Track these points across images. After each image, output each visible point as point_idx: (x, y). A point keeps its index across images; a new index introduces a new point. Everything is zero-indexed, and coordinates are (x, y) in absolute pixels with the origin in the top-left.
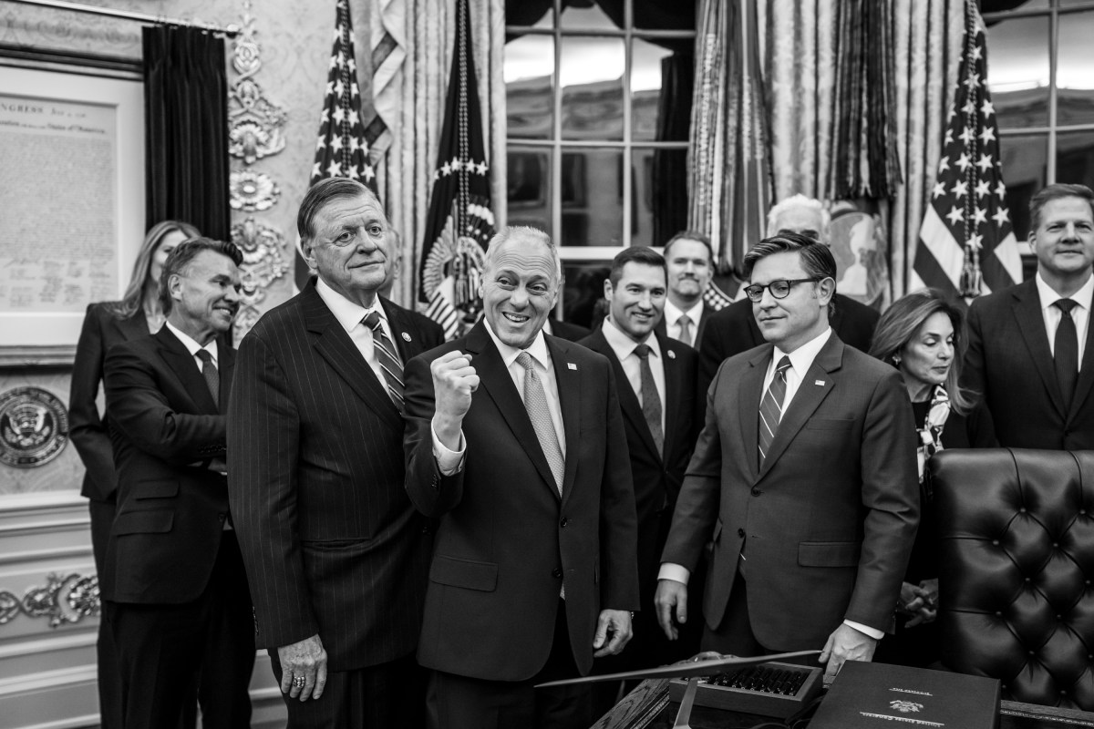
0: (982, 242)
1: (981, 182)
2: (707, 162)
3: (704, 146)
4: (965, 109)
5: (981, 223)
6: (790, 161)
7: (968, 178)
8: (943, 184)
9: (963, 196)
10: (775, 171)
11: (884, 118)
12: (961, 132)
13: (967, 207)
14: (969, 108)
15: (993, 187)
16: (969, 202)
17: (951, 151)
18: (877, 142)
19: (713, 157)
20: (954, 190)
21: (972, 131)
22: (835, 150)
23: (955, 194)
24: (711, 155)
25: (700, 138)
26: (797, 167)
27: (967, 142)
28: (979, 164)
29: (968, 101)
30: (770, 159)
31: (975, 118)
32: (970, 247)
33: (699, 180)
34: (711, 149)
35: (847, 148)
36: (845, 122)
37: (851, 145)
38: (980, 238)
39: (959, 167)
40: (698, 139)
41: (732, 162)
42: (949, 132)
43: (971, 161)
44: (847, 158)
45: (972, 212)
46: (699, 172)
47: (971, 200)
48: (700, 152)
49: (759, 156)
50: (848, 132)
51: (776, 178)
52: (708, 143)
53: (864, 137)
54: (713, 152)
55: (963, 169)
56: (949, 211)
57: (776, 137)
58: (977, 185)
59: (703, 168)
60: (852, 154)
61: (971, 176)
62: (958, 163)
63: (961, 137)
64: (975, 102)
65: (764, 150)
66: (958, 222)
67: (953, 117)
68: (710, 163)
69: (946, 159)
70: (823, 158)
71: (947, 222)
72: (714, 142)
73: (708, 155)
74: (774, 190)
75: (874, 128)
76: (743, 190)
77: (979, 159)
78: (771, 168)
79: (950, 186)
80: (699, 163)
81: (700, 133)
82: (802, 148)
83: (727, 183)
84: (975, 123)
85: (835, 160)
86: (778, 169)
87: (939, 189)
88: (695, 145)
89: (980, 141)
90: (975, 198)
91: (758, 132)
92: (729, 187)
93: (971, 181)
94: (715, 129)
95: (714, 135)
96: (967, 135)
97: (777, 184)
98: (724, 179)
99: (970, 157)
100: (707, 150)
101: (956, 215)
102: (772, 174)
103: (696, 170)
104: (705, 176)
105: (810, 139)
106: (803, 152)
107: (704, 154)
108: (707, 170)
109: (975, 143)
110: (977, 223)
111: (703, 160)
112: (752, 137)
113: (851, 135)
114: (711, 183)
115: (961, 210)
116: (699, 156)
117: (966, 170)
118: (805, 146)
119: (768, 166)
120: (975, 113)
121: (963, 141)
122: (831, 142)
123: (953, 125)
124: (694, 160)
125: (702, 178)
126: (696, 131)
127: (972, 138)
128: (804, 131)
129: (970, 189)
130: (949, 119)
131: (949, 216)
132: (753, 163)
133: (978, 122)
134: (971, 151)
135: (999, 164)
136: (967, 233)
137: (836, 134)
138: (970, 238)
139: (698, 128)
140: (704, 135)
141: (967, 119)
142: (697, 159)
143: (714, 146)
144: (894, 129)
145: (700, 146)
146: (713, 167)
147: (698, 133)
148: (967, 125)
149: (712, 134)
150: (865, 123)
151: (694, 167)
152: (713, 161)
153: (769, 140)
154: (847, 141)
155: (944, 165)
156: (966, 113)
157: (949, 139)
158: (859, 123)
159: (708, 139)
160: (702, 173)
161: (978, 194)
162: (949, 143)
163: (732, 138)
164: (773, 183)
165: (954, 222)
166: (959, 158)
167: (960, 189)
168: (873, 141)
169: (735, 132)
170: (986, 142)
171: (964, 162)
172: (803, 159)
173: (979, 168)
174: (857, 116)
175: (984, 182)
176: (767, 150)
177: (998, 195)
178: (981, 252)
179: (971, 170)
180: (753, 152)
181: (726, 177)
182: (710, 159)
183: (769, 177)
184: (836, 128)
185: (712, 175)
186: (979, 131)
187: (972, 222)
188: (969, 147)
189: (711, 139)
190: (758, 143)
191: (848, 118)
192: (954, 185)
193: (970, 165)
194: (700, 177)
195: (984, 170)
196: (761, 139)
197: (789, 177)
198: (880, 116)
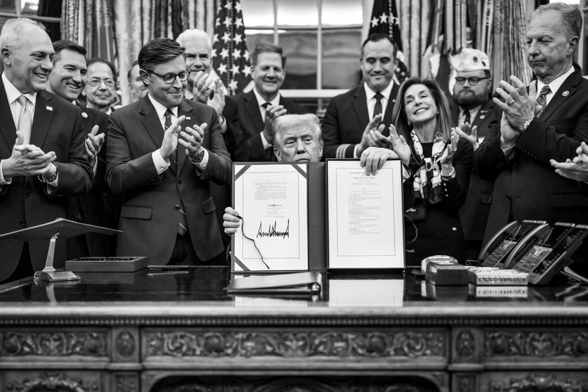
0: (237, 85)
1: (236, 50)
2: (74, 25)
3: (72, 15)
4: (226, 6)
5: (236, 74)
6: (126, 31)
7: (228, 47)
8: (215, 50)
9: (226, 57)
10: (117, 37)
11: (181, 7)
12: (224, 20)
13: (229, 64)
14: (228, 6)
15: (242, 53)
16: (230, 61)
17: (220, 30)
18: (177, 22)
19: (78, 22)
20: (221, 54)
21: (230, 19)
22: (153, 25)
23: (221, 56)
24: (76, 21)
25: (69, 10)
26: (130, 36)
27: (227, 26)
28: (234, 39)
29: (228, 2)
30: (113, 28)
31: (232, 12)
32: (230, 87)
33: (69, 37)
34: (76, 17)
35: (160, 24)
36: (158, 8)
37: (162, 22)
38: (236, 83)
39: (224, 40)
40: (67, 10)
41: (89, 26)
42: (218, 20)
43: (230, 37)
44: (160, 30)
45: (231, 67)
46: (69, 32)
47: (230, 60)
48: (69, 19)
49: (107, 25)
50: (160, 14)
51: (118, 41)
52: (74, 13)
53: (170, 18)
54: (78, 19)
55: (226, 41)
56: (219, 66)
57: (117, 15)
58: (234, 52)
59: (71, 29)
60: (163, 28)
61: (230, 46)
62: (223, 38)
63: (225, 23)
64: (232, 3)
65: (110, 21)
66: (224, 73)
67: (220, 11)
68: (76, 27)
69: (217, 35)
70: (146, 31)
71: (218, 73)
72: (78, 13)
73: (74, 21)
74: (117, 48)
75: (175, 14)
76: (97, 44)
77: (234, 37)
78: (115, 34)
79: (219, 52)
80: (69, 25)
81: (69, 7)
82: (133, 24)
83: (87, 39)
84: (232, 15)
85: (153, 31)
86: (119, 35)
87: (213, 53)
88: (66, 14)
89: (235, 26)
90: (232, 59)
91: (105, 9)
92: (89, 43)
93: (230, 49)
94: (79, 4)
95: (78, 9)
96: (228, 22)
97: (118, 44)
98: (85, 37)
99: (229, 35)
100: (74, 18)
101: (222, 68)
102: (115, 38)
103: (67, 30)
104: (73, 34)
105: (138, 18)
106: (134, 26)
107: (71, 20)
108: (74, 30)
109: (232, 27)
110: (234, 73)
111: (71, 24)
112: (102, 11)
113: (162, 16)
114: (77, 39)
115: (225, 66)
116: (68, 21)
117: (227, 43)
118: (135, 22)
119: (112, 33)
120: (232, 9)
121: (225, 25)
122: (151, 21)
123: (220, 16)
124: (65, 24)
125: (71, 36)
126: (66, 5)
127: (231, 24)
128: (134, 13)
129: (230, 53)
130: (218, 12)
131: (219, 69)
132: (103, 28)
133: (234, 14)
134: (230, 31)
135: (245, 40)
136: (228, 79)
137: (153, 16)
138: (230, 82)
139: (67, 3)
140: (72, 8)
141: (227, 12)
142: (67, 23)
143: (78, 16)
144: (187, 15)
145: (69, 15)
146: (78, 29)
147: (67, 6)
148: (227, 16)
149: (76, 8)
150: (170, 10)
151: (66, 29)
152: (78, 25)
153: (113, 17)
154: (160, 20)
155: (216, 39)
156: (226, 9)
157: (218, 24)
158: (167, 9)
159: (74, 10)
160: (71, 33)
161: (234, 57)
162: (218, 26)
163: (89, 11)
164: (116, 44)
165: (221, 73)
166: (223, 35)
167: (225, 53)
168: (175, 20)
169: (91, 7)
170: (238, 27)
171: (226, 37)
172: (134, 30)
173: (234, 42)
174: (165, 5)
175: (238, 50)
176: (112, 22)
177: (245, 58)
178: (237, 91)
179: (230, 43)
180: (103, 22)
181: (86, 36)
182: (76, 24)
183: (114, 40)
184: (153, 12)
185: (77, 34)
186: (234, 21)
187: (231, 73)
188: (229, 29)
189: (76, 11)
190: (106, 16)
191: (160, 6)
192: (221, 51)
193: (230, 39)
194: (69, 34)
195: (237, 43)
196: (108, 14)
197: (126, 41)
198: (178, 6)
